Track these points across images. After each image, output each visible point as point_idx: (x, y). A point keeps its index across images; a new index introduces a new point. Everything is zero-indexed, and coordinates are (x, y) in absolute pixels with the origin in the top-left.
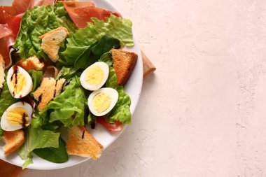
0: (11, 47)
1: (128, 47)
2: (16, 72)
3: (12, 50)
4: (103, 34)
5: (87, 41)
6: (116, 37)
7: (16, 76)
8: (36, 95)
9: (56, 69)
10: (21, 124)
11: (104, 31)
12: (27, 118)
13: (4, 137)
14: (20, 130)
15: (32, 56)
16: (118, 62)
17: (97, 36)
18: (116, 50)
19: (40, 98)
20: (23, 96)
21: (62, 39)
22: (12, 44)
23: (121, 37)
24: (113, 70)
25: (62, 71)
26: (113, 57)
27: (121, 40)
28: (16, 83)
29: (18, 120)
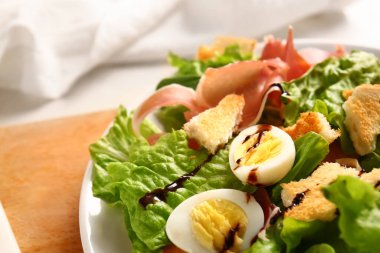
0: (276, 85)
3: (275, 89)
12: (239, 240)
19: (298, 199)
29: (216, 231)
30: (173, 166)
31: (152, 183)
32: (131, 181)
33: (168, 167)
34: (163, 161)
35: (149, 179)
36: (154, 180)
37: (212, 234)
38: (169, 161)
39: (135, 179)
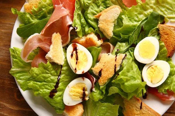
0: (70, 26)
1: (171, 22)
2: (75, 49)
3: (71, 28)
4: (151, 11)
5: (137, 17)
6: (161, 13)
7: (77, 53)
8: (96, 70)
9: (111, 46)
10: (81, 98)
11: (152, 7)
12: (87, 93)
13: (65, 112)
14: (80, 104)
15: (90, 33)
16: (166, 36)
17: (146, 13)
18: (162, 25)
19: (100, 73)
20: (85, 71)
21: (116, 16)
22: (70, 23)
23: (166, 13)
24: (163, 44)
25: (117, 46)
26: (161, 32)
27: (165, 16)
28: (77, 59)
29: (79, 95)
30: (52, 78)
31: (49, 88)
32: (41, 90)
33: (51, 79)
34: (48, 78)
35: (47, 87)
36: (49, 86)
37: (78, 96)
38: (50, 77)
39: (42, 89)
